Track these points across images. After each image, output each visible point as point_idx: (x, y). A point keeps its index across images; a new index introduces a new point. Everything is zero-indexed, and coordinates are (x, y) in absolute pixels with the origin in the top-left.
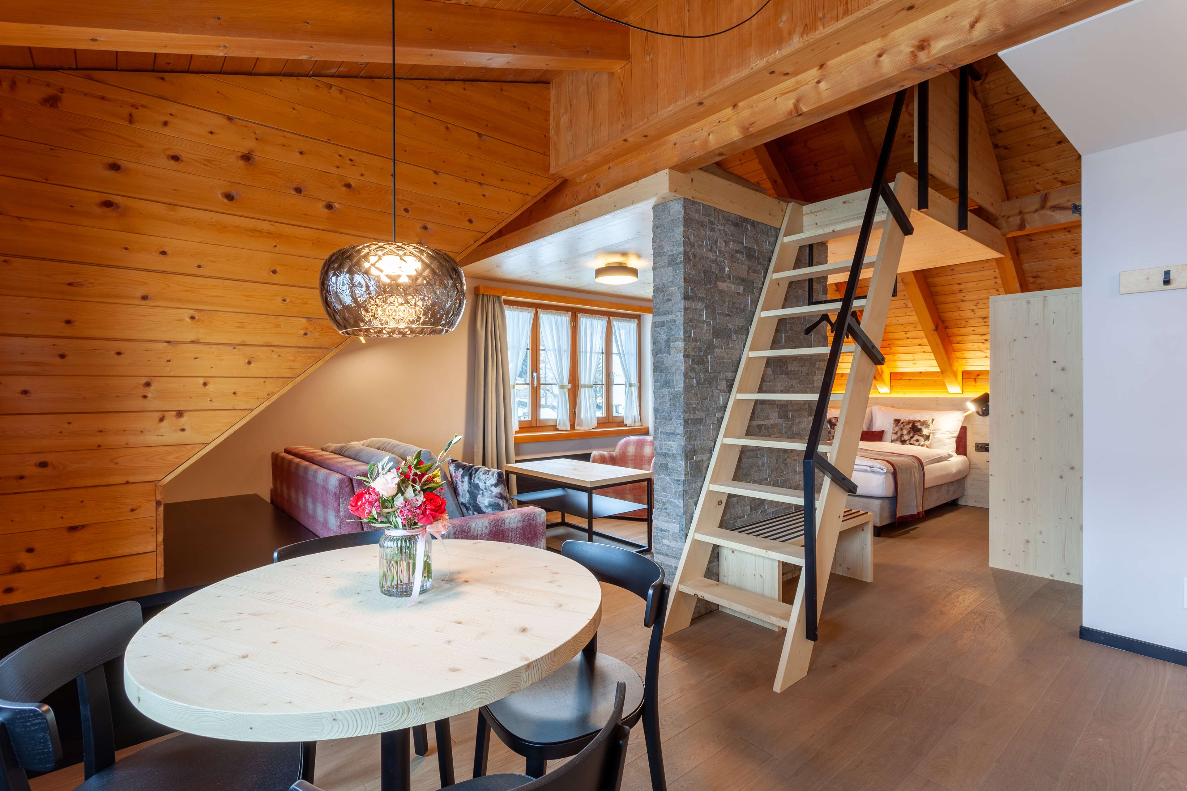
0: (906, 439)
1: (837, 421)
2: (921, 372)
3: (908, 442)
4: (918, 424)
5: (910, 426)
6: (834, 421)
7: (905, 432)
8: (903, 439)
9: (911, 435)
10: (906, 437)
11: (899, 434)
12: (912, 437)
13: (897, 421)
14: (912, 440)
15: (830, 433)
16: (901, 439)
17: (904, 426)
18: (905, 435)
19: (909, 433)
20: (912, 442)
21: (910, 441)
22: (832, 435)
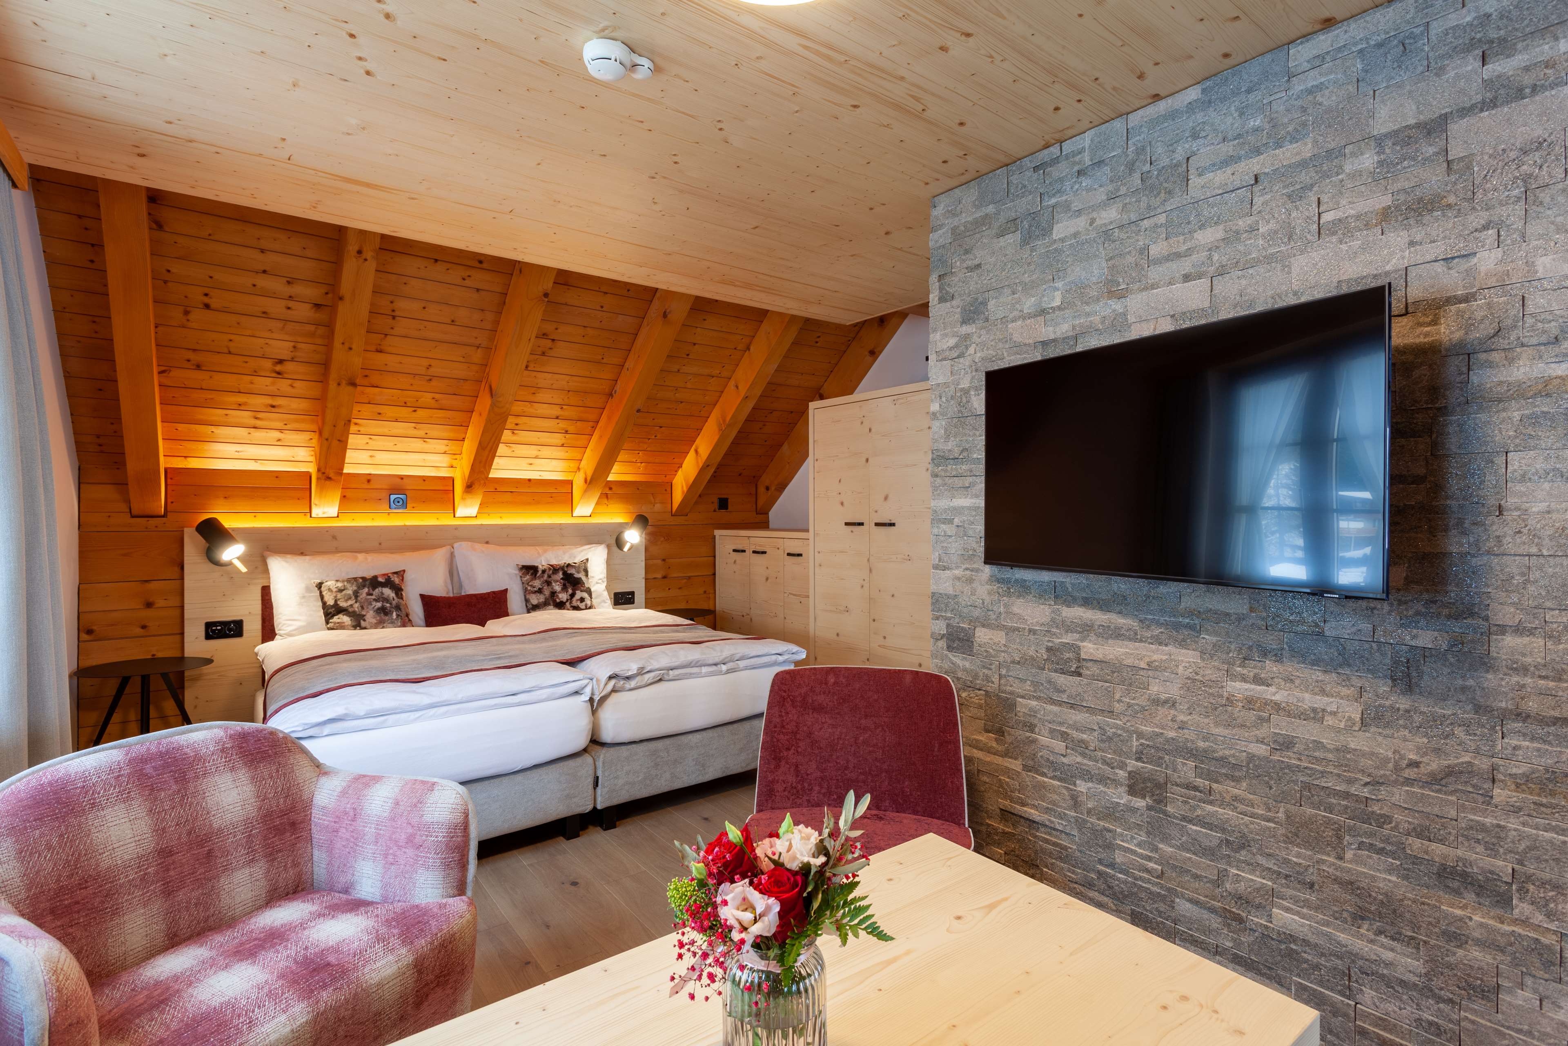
0: (565, 600)
1: (403, 580)
2: (529, 480)
3: (568, 604)
4: (571, 571)
5: (560, 575)
6: (396, 580)
7: (557, 587)
8: (558, 601)
9: (570, 591)
10: (563, 597)
11: (547, 592)
12: (573, 595)
13: (530, 570)
14: (574, 599)
15: (400, 609)
16: (554, 601)
17: (549, 576)
18: (560, 592)
19: (564, 588)
20: (575, 603)
21: (571, 603)
22: (404, 613)
